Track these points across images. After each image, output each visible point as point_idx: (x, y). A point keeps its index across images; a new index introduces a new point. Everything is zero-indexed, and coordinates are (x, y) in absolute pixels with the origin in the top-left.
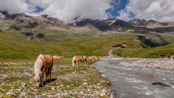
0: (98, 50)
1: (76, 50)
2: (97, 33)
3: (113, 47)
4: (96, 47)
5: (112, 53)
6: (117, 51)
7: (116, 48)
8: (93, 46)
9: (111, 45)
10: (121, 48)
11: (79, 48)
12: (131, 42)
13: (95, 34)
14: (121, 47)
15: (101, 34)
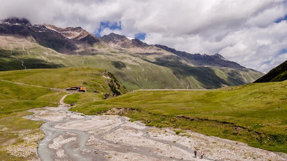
0: (44, 96)
1: (6, 93)
2: (45, 53)
3: (67, 90)
4: (41, 88)
5: (65, 101)
6: (72, 97)
7: (71, 93)
8: (36, 88)
9: (65, 85)
10: (79, 93)
11: (13, 90)
12: (96, 81)
13: (40, 53)
14: (79, 91)
15: (52, 55)
